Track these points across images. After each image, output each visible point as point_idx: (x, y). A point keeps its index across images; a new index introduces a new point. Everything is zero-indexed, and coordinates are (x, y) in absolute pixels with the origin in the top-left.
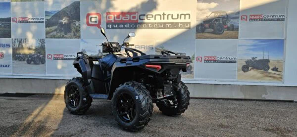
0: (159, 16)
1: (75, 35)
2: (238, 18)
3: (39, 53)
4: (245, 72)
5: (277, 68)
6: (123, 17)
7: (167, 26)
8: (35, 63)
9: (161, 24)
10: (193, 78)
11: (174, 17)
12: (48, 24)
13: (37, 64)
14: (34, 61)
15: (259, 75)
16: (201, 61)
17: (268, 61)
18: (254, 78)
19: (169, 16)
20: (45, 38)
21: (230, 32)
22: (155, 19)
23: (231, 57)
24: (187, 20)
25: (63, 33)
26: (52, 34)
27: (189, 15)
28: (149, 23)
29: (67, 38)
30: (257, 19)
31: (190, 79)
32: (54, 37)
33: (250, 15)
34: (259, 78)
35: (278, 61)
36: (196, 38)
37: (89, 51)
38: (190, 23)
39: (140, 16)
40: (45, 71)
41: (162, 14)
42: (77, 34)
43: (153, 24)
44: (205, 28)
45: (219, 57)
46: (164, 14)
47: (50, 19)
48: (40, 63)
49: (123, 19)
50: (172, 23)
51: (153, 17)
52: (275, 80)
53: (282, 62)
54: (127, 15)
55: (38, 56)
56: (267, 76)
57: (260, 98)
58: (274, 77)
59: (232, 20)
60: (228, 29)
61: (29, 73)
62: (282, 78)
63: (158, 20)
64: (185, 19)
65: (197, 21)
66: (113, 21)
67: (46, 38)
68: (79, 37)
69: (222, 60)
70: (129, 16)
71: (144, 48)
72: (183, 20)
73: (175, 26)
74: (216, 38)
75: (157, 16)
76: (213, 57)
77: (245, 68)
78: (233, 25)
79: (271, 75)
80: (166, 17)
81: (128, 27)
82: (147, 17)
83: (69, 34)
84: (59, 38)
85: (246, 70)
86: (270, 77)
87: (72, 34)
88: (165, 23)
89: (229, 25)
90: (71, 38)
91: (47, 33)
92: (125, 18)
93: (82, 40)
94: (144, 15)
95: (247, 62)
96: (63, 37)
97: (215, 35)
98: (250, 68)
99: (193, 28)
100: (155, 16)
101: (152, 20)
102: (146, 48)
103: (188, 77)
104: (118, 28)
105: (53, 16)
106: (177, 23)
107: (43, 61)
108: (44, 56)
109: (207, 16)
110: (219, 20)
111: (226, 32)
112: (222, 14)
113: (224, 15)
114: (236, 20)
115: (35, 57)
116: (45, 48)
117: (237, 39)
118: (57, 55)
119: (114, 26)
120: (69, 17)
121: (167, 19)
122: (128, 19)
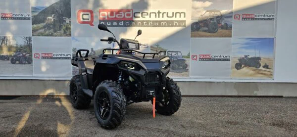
0: (154, 14)
1: (65, 32)
2: (231, 17)
3: (25, 52)
4: (238, 69)
5: (268, 66)
6: (117, 15)
7: (163, 24)
8: (21, 63)
9: (156, 22)
10: (189, 76)
11: (169, 16)
12: (35, 21)
13: (23, 64)
14: (19, 61)
15: (251, 72)
16: (196, 60)
17: (259, 59)
18: (247, 75)
19: (164, 14)
20: (31, 36)
21: (224, 31)
22: (150, 17)
23: (224, 55)
24: (182, 18)
25: (52, 31)
26: (39, 31)
27: (184, 13)
28: (144, 21)
29: (56, 36)
30: (249, 18)
31: (186, 77)
32: (42, 35)
33: (243, 15)
34: (251, 75)
35: (269, 59)
36: (191, 37)
38: (185, 21)
39: (135, 13)
40: (32, 71)
41: (157, 12)
42: (67, 32)
43: (148, 22)
44: (200, 27)
45: (213, 55)
46: (159, 12)
47: (37, 15)
48: (27, 63)
49: (117, 17)
50: (167, 21)
51: (148, 15)
52: (265, 77)
53: (273, 59)
54: (120, 13)
56: (259, 73)
57: (252, 95)
58: (265, 74)
59: (225, 19)
60: (222, 28)
61: (14, 74)
62: (272, 75)
63: (153, 18)
64: (180, 17)
65: (192, 19)
66: (106, 19)
67: (33, 35)
68: (70, 35)
69: (216, 58)
70: (123, 13)
72: (178, 18)
73: (170, 24)
74: (210, 36)
75: (152, 14)
76: (208, 55)
77: (238, 66)
78: (226, 24)
79: (261, 72)
80: (161, 15)
81: (122, 24)
82: (142, 15)
84: (47, 36)
85: (239, 67)
86: (262, 74)
87: (62, 31)
88: (160, 22)
89: (223, 24)
90: (61, 36)
91: (34, 31)
92: (119, 16)
93: (73, 38)
94: (139, 13)
95: (240, 60)
96: (52, 35)
97: (209, 34)
98: (243, 66)
99: (188, 27)
100: (150, 13)
101: (147, 18)
103: (183, 75)
104: (112, 26)
105: (40, 13)
106: (172, 22)
107: (29, 61)
108: (31, 55)
109: (202, 15)
110: (213, 18)
111: (220, 30)
112: (216, 13)
113: (218, 14)
114: (229, 19)
115: (20, 57)
116: (32, 47)
117: (230, 38)
118: (46, 54)
119: (108, 24)
120: (59, 13)
121: (163, 17)
122: (122, 17)
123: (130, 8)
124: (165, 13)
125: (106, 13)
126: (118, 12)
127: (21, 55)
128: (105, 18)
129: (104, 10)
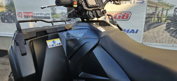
3: (10, 10)
8: (9, 22)
13: (10, 23)
14: (7, 19)
48: (13, 21)
55: (9, 14)
61: (5, 32)
108: (15, 14)
115: (7, 15)
116: (14, 5)
118: (27, 13)
127: (8, 14)
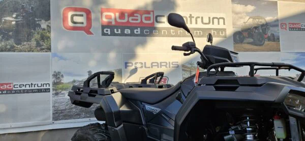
1: (38, 45)
2: (277, 26)
6: (131, 18)
7: (197, 33)
11: (204, 22)
19: (198, 19)
21: (271, 43)
24: (221, 26)
25: (11, 42)
27: (224, 19)
28: (170, 29)
29: (21, 51)
30: (296, 29)
33: (289, 24)
37: (70, 74)
38: (224, 30)
39: (157, 17)
42: (44, 44)
43: (176, 29)
44: (244, 38)
46: (191, 17)
49: (131, 21)
50: (202, 29)
54: (135, 15)
59: (271, 28)
60: (269, 39)
64: (219, 24)
65: (233, 27)
66: (113, 23)
68: (49, 49)
70: (139, 16)
71: (166, 66)
72: (216, 26)
74: (257, 50)
78: (273, 34)
80: (194, 20)
81: (139, 33)
83: (25, 43)
87: (33, 43)
88: (193, 29)
89: (269, 34)
90: (31, 50)
93: (55, 55)
94: (163, 16)
96: (12, 49)
97: (255, 47)
99: (230, 37)
102: (168, 66)
104: (123, 34)
109: (244, 23)
110: (258, 27)
111: (266, 43)
112: (260, 20)
113: (263, 21)
114: (275, 29)
117: (279, 52)
119: (116, 32)
120: (26, 12)
121: (196, 23)
122: (139, 21)
123: (150, 8)
124: (199, 17)
125: (112, 15)
126: (132, 13)
128: (111, 22)
129: (109, 10)
